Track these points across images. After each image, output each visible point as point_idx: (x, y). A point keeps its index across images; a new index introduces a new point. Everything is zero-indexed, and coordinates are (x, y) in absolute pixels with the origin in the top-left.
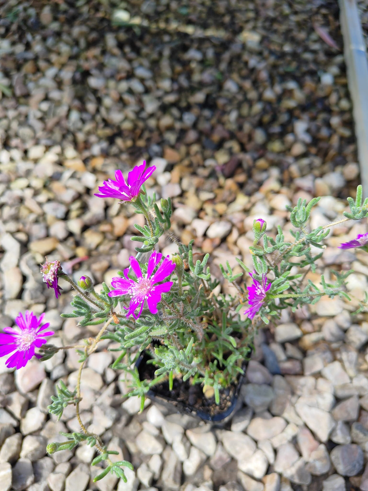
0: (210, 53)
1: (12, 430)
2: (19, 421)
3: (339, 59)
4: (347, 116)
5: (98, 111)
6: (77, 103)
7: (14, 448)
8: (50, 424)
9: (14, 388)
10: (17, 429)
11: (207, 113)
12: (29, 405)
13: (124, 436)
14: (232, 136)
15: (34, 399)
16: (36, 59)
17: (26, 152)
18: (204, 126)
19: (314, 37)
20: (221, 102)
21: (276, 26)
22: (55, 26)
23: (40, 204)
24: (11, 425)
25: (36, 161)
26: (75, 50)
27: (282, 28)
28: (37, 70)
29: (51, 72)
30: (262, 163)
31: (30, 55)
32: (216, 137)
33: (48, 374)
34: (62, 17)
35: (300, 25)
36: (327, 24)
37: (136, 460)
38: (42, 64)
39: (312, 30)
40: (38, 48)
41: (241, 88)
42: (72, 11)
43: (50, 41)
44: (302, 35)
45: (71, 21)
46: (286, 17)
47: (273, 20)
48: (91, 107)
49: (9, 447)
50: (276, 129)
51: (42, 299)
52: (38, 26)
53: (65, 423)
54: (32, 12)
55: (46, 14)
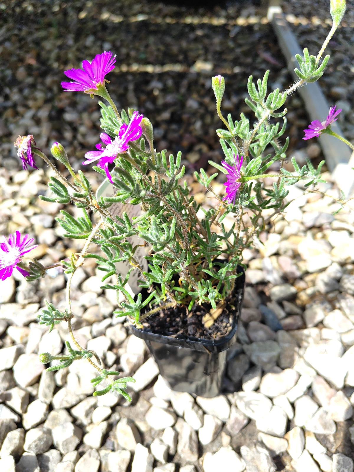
0: (170, 82)
1: (14, 425)
2: (20, 416)
3: (284, 72)
4: (300, 111)
5: (74, 137)
6: (54, 134)
7: (16, 441)
8: (53, 413)
9: (13, 384)
10: (19, 425)
11: (174, 127)
12: (30, 398)
13: (132, 417)
14: (200, 140)
15: (34, 393)
16: (15, 106)
17: (11, 179)
18: (173, 136)
19: (259, 60)
20: (185, 117)
21: (224, 57)
22: (30, 80)
23: (28, 218)
24: (13, 420)
25: (21, 184)
26: (49, 95)
27: (231, 57)
28: (16, 114)
29: (29, 114)
31: (9, 103)
32: (185, 143)
33: (47, 365)
34: (35, 73)
35: (246, 54)
36: (267, 49)
37: (148, 439)
38: (20, 109)
39: (257, 55)
40: (15, 97)
41: (201, 104)
42: (43, 68)
43: (26, 92)
44: (249, 60)
45: (44, 74)
46: (232, 50)
47: (221, 53)
48: (68, 135)
49: (11, 440)
51: (36, 298)
52: (14, 82)
53: (68, 410)
54: (9, 73)
55: (21, 72)
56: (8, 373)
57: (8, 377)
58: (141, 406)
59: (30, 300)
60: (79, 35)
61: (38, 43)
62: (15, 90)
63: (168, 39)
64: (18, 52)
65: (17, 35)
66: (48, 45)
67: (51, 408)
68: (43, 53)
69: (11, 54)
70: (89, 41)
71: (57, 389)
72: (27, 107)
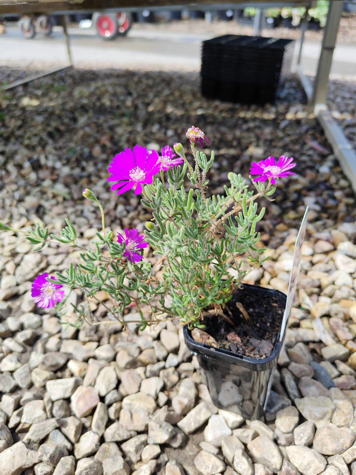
0: (225, 163)
1: (66, 452)
2: (73, 445)
3: (331, 158)
4: (347, 191)
5: (139, 203)
6: (122, 199)
7: (69, 467)
8: (104, 445)
9: (69, 413)
10: (71, 452)
12: (83, 429)
13: (181, 460)
15: (87, 424)
16: (89, 176)
17: (82, 234)
19: (306, 147)
21: (274, 144)
22: (104, 156)
24: (65, 447)
25: (90, 238)
27: (281, 144)
28: (90, 182)
29: (101, 183)
30: (281, 226)
31: (85, 174)
33: (102, 399)
34: (109, 151)
35: (295, 142)
36: (315, 138)
38: (94, 179)
39: (304, 144)
40: (91, 169)
42: (115, 148)
43: (100, 165)
44: (297, 147)
46: (281, 139)
47: (271, 141)
48: (134, 201)
49: (64, 465)
50: (289, 204)
51: (96, 337)
52: (90, 157)
53: (119, 443)
54: (86, 150)
55: (97, 150)
56: (65, 402)
57: (65, 405)
58: (189, 450)
59: (90, 338)
60: (146, 124)
61: (112, 128)
62: (91, 163)
63: (223, 129)
64: (96, 135)
65: (95, 123)
66: (120, 130)
67: (102, 440)
68: (116, 137)
69: (89, 136)
70: (155, 128)
71: (110, 422)
72: (100, 178)
